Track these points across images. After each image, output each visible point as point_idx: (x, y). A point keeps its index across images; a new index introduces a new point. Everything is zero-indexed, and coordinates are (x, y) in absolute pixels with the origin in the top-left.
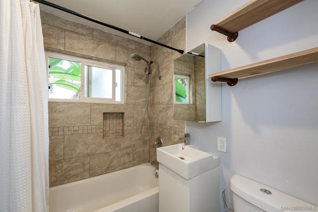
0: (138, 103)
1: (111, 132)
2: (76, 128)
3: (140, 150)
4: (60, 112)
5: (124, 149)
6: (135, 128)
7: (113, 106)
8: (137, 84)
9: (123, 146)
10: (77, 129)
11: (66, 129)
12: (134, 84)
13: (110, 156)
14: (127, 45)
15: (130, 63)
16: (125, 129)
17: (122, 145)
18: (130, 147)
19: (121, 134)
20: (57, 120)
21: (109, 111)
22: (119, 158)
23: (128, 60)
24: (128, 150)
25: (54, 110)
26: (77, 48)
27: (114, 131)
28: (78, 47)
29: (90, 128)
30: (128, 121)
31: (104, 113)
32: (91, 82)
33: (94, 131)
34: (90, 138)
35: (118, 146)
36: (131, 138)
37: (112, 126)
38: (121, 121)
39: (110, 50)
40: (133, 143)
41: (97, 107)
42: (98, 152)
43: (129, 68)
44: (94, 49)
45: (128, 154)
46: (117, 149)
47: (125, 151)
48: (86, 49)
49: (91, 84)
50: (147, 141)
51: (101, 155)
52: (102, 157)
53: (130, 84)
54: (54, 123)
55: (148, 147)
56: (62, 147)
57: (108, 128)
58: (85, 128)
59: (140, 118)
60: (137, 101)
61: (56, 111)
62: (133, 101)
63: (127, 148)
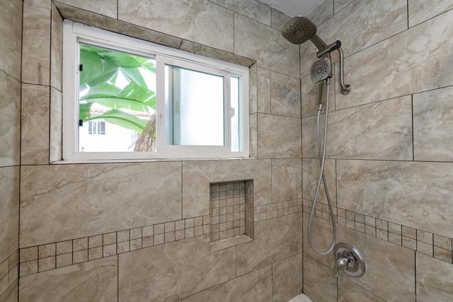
0: (280, 154)
1: (223, 227)
2: (148, 232)
3: (285, 265)
4: (105, 190)
5: (254, 269)
6: (275, 214)
7: (230, 164)
8: (278, 110)
9: (252, 261)
10: (150, 233)
11: (123, 236)
12: (270, 111)
13: (226, 292)
14: (255, 14)
15: (263, 60)
16: (255, 220)
17: (249, 261)
18: (266, 262)
19: (243, 230)
20: (100, 213)
21: (222, 177)
22: (244, 293)
23: (258, 52)
24: (262, 272)
25: (90, 187)
26: (148, 16)
27: (229, 225)
28: (151, 13)
29: (180, 226)
30: (261, 198)
31: (212, 185)
32: (178, 106)
33: (190, 233)
34: (181, 252)
35: (242, 263)
36: (267, 241)
37: (224, 212)
38: (242, 199)
39: (222, 27)
40: (272, 252)
41: (196, 169)
42: (199, 288)
43: (261, 72)
44: (188, 21)
45: (263, 280)
46: (241, 271)
47: (257, 274)
48: (169, 21)
49: (178, 111)
50: (297, 243)
51: (207, 294)
52: (209, 298)
53: (263, 110)
54: (92, 223)
55: (300, 256)
56: (112, 288)
57: (217, 218)
58: (170, 227)
59: (283, 190)
60: (277, 151)
61: (95, 190)
62: (271, 151)
63: (260, 265)
